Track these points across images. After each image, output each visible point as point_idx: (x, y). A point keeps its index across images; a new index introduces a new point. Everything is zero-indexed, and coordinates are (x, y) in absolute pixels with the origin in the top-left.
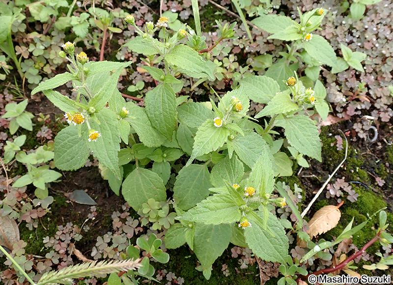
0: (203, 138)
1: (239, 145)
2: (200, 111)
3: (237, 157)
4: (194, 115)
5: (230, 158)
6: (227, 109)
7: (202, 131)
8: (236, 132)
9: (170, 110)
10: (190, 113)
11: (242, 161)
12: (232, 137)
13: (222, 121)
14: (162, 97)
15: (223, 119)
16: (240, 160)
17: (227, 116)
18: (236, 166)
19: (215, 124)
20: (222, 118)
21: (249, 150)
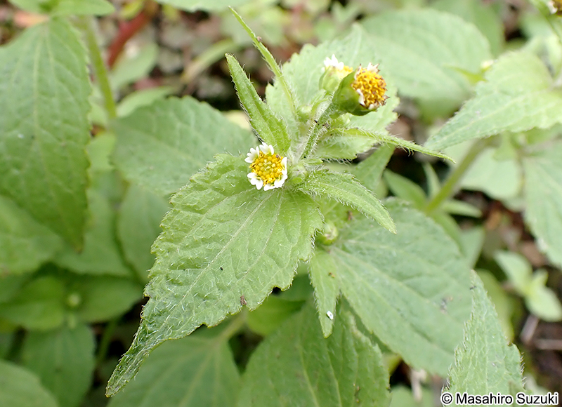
0: (196, 244)
1: (356, 267)
2: (199, 128)
3: (352, 321)
4: (172, 144)
5: (327, 330)
6: (306, 110)
7: (193, 209)
8: (343, 211)
9: (66, 121)
10: (159, 137)
11: (375, 339)
12: (331, 231)
13: (284, 161)
14: (41, 70)
15: (290, 152)
16: (366, 333)
17: (305, 140)
18: (354, 365)
19: (252, 177)
20: (283, 148)
21: (396, 284)
